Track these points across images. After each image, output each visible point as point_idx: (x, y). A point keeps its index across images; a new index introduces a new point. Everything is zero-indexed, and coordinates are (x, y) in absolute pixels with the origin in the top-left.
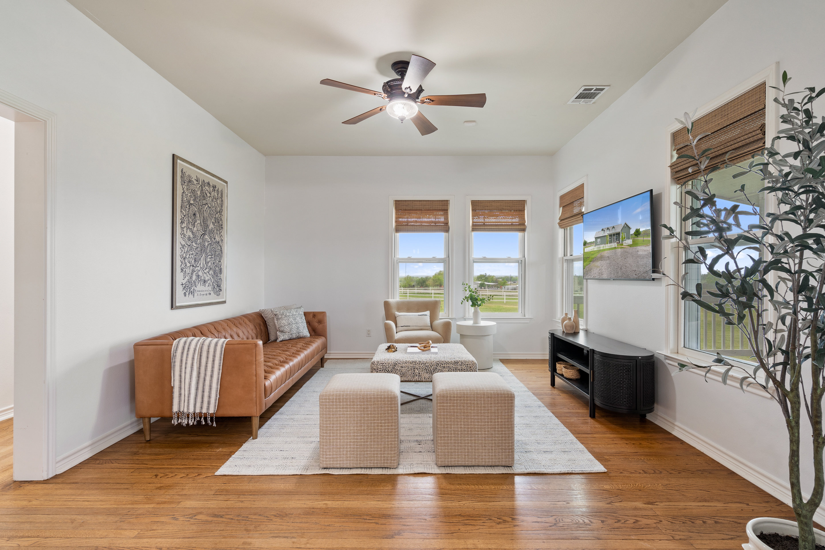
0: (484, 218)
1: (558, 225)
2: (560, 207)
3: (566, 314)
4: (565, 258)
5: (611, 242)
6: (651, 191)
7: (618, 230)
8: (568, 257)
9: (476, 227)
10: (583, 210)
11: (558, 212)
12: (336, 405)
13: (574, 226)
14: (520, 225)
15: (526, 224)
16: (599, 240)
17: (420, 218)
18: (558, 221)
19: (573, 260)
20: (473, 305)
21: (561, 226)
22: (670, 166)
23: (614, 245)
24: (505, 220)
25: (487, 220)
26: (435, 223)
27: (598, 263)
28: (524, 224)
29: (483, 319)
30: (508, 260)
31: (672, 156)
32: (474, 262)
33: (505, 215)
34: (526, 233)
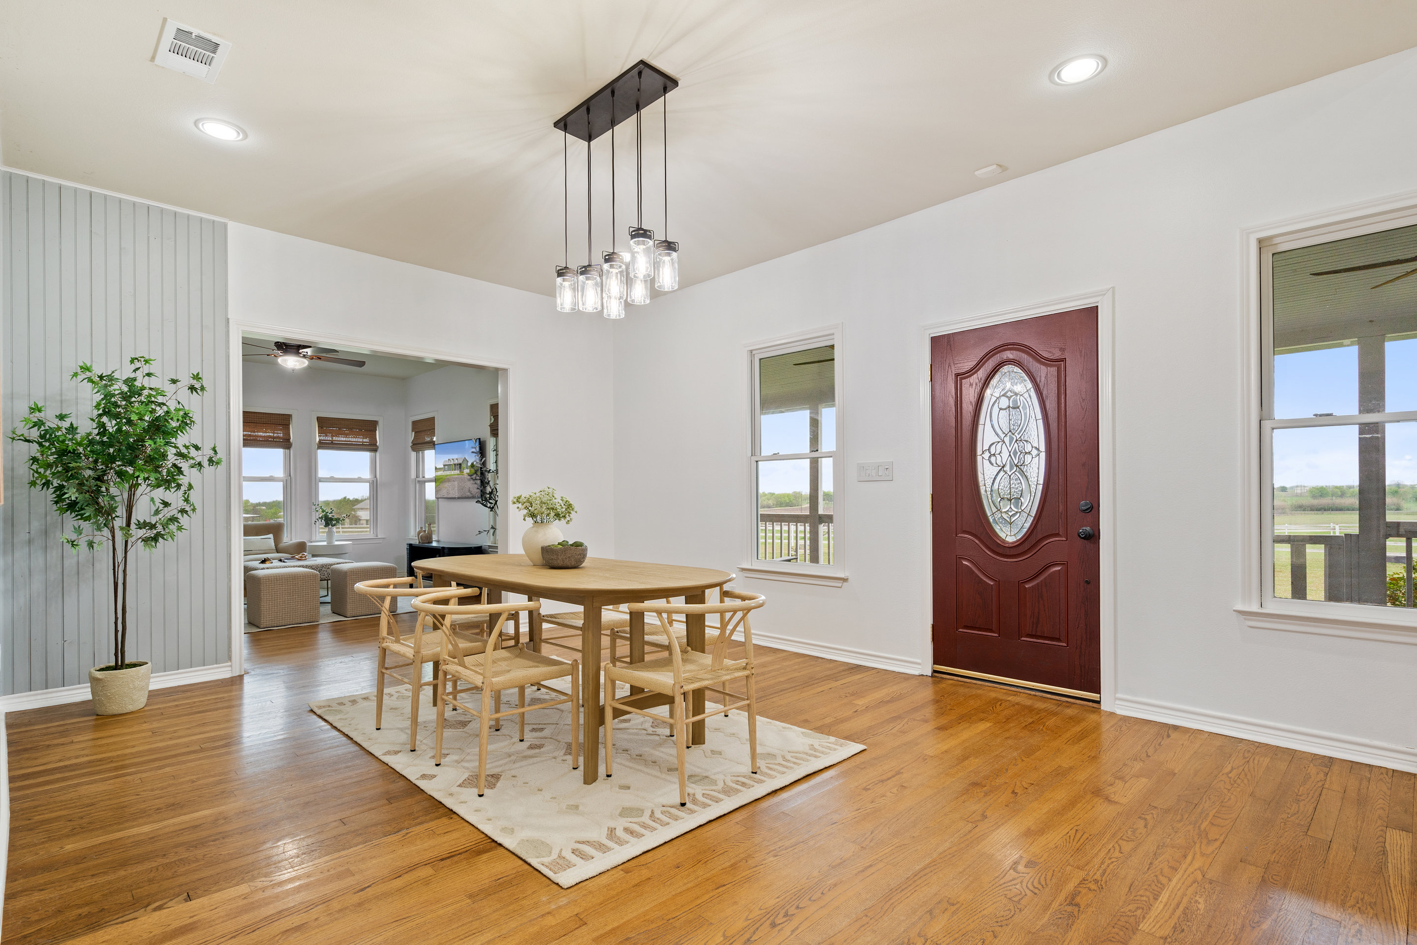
0: (332, 436)
1: (410, 448)
2: (413, 431)
3: (421, 528)
4: (418, 479)
5: (455, 470)
6: (480, 439)
7: (460, 462)
8: (421, 478)
9: (322, 445)
10: (434, 439)
11: (411, 436)
12: (274, 583)
13: (426, 451)
14: (370, 445)
15: (378, 444)
16: (446, 467)
17: (254, 432)
18: (411, 444)
19: (425, 482)
20: (327, 525)
21: (414, 450)
22: (490, 426)
23: (457, 472)
24: (356, 440)
25: (334, 438)
26: (274, 438)
27: (447, 485)
28: (376, 445)
29: (336, 541)
30: (359, 480)
31: (491, 419)
32: (320, 481)
33: (355, 435)
34: (378, 454)
